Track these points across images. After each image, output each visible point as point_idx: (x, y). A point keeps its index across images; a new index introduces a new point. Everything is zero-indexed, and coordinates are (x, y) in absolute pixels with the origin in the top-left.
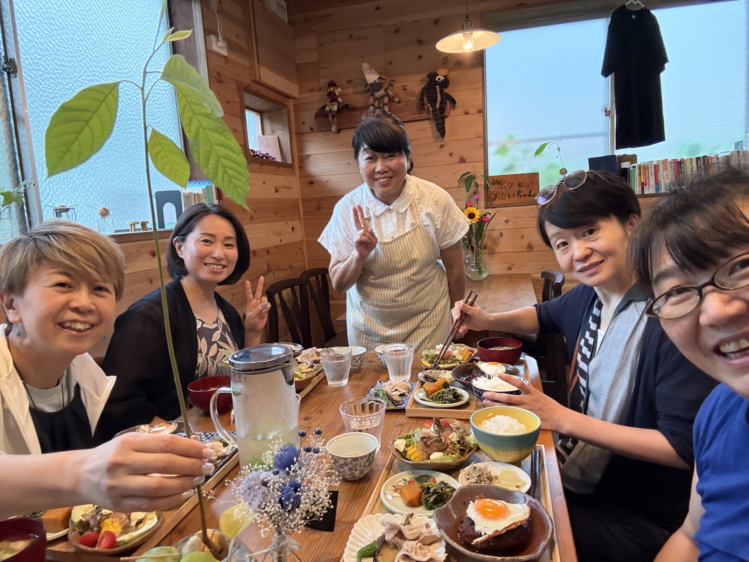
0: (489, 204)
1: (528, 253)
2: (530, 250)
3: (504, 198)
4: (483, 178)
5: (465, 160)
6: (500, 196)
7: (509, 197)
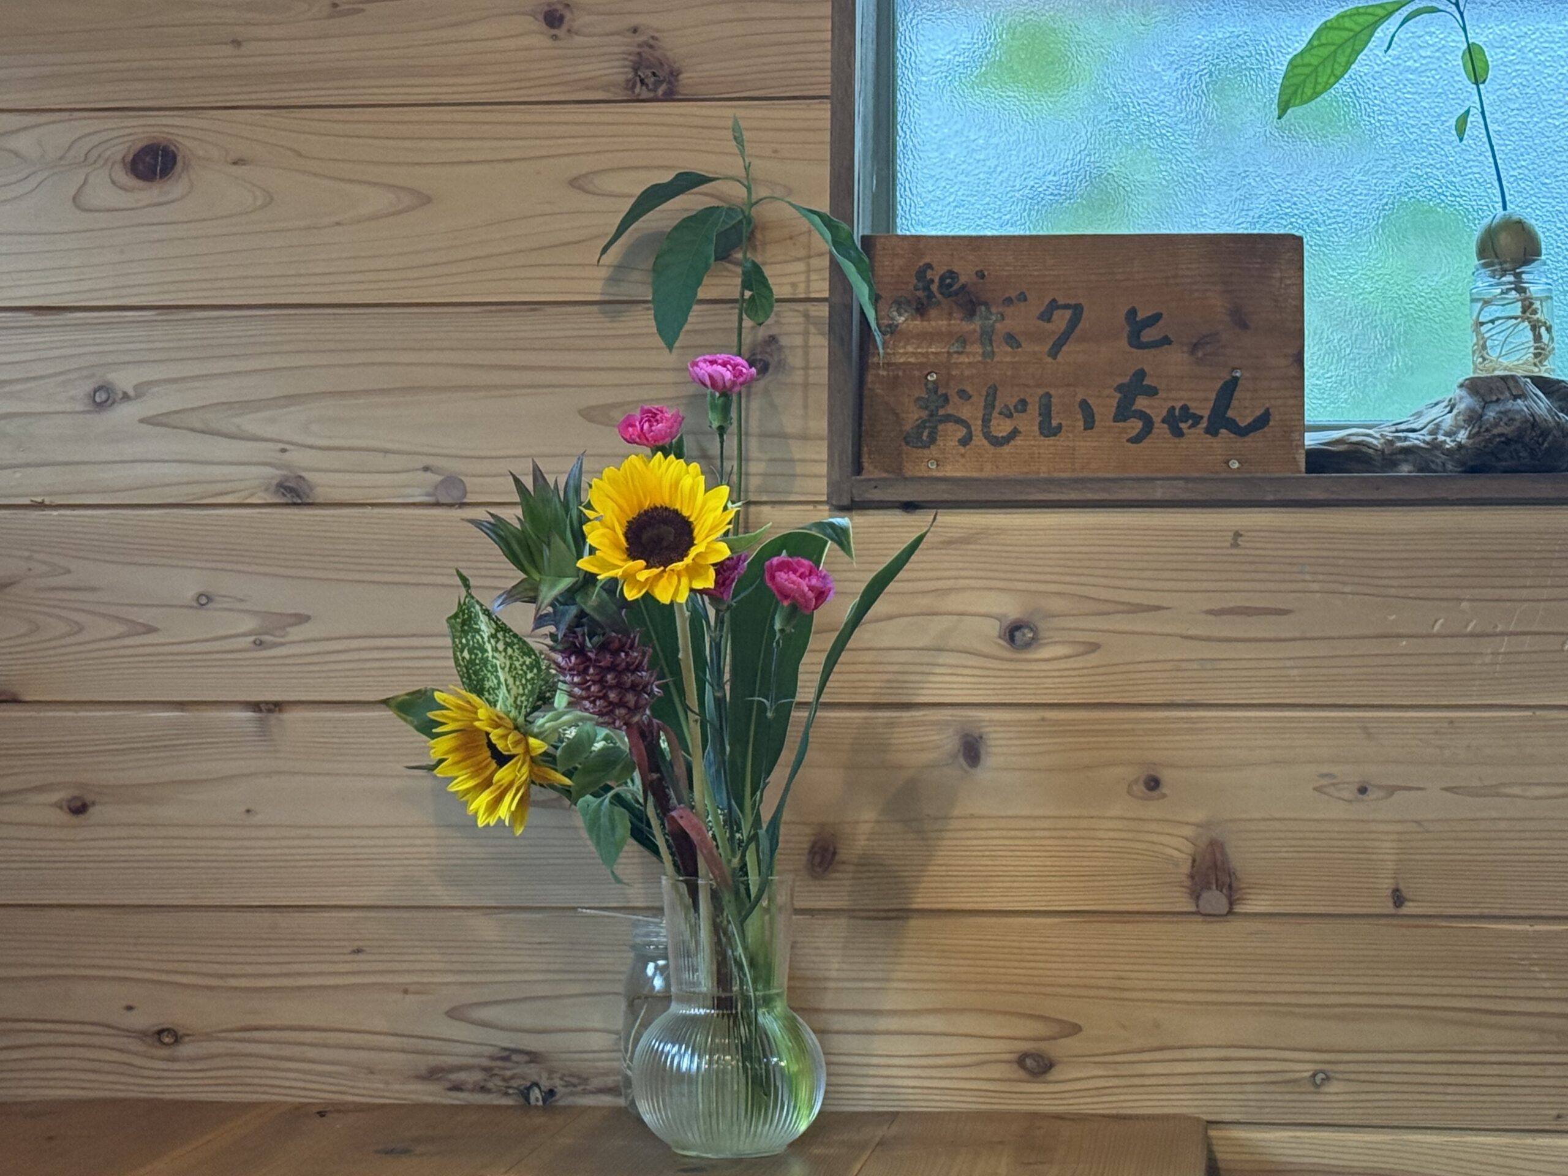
0: (871, 471)
1: (1197, 932)
2: (1215, 900)
3: (1001, 427)
4: (822, 241)
5: (674, 74)
6: (970, 412)
7: (1048, 429)
